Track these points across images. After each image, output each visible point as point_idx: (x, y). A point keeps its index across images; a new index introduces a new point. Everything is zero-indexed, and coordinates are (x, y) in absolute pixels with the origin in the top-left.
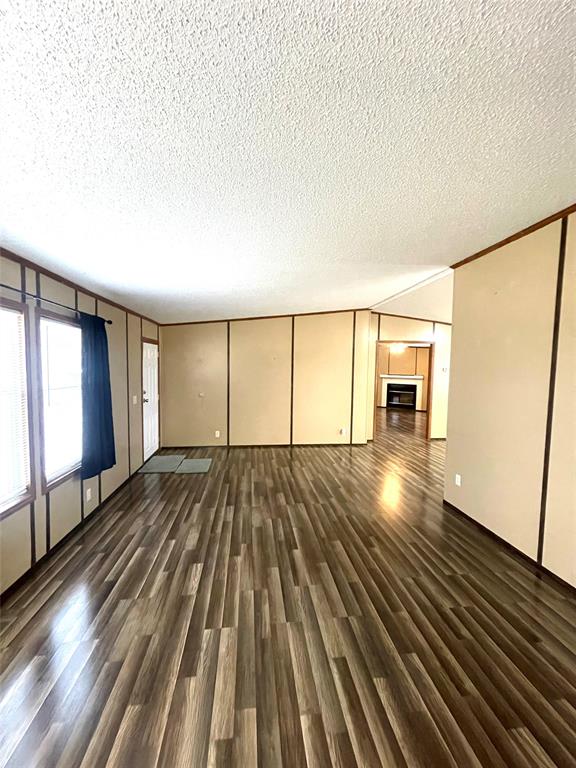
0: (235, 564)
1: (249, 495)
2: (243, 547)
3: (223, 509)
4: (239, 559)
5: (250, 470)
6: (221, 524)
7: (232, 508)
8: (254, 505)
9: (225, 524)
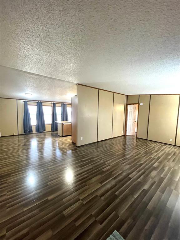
0: (144, 162)
1: (114, 179)
2: (139, 164)
3: (134, 178)
4: (142, 162)
5: (82, 200)
6: (140, 173)
7: (130, 176)
8: (121, 172)
9: (139, 172)
